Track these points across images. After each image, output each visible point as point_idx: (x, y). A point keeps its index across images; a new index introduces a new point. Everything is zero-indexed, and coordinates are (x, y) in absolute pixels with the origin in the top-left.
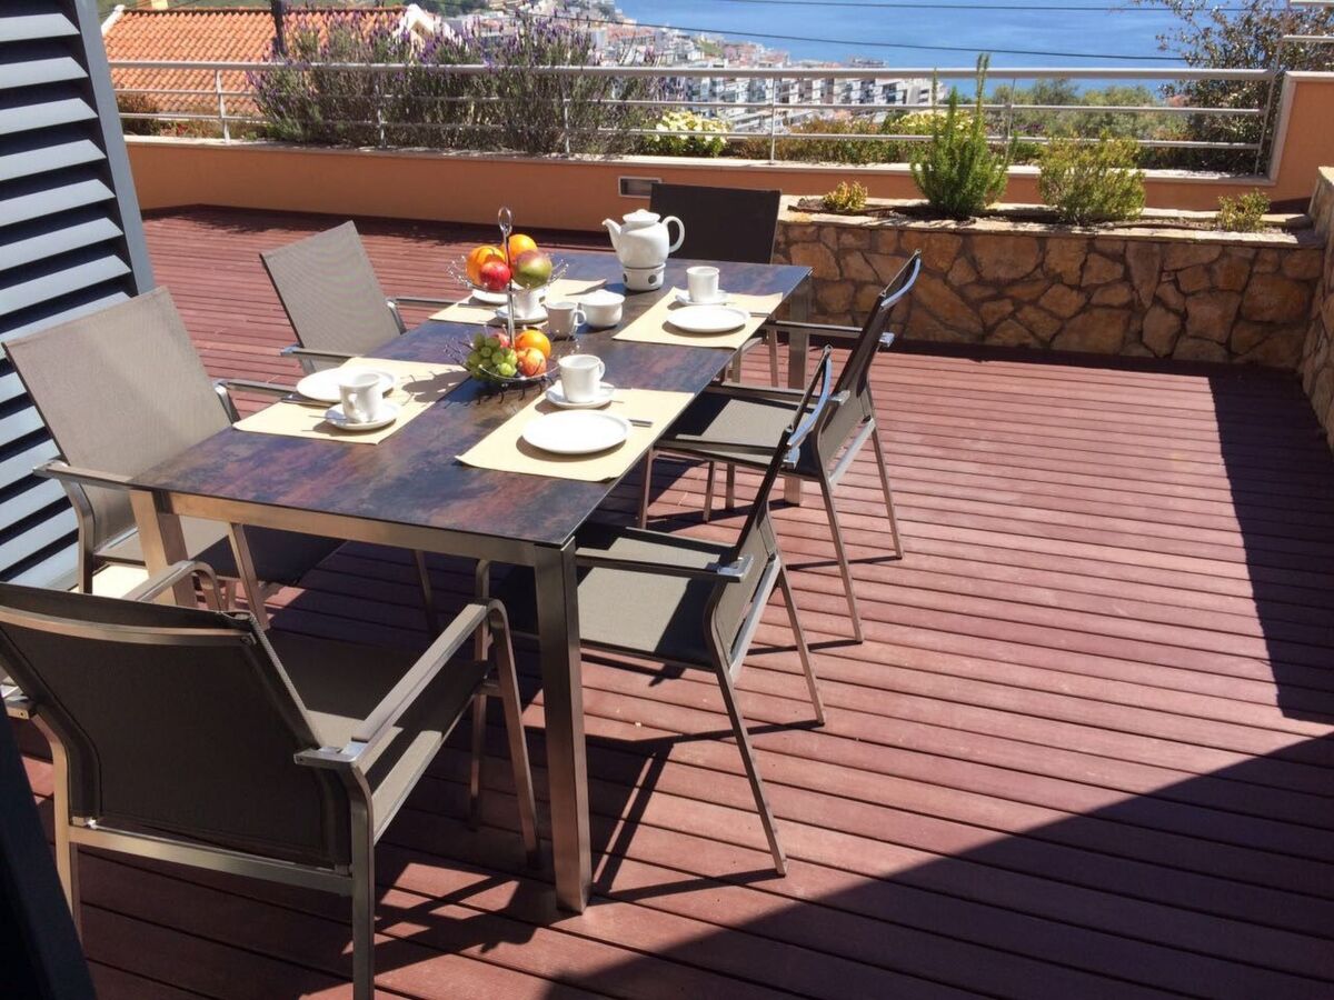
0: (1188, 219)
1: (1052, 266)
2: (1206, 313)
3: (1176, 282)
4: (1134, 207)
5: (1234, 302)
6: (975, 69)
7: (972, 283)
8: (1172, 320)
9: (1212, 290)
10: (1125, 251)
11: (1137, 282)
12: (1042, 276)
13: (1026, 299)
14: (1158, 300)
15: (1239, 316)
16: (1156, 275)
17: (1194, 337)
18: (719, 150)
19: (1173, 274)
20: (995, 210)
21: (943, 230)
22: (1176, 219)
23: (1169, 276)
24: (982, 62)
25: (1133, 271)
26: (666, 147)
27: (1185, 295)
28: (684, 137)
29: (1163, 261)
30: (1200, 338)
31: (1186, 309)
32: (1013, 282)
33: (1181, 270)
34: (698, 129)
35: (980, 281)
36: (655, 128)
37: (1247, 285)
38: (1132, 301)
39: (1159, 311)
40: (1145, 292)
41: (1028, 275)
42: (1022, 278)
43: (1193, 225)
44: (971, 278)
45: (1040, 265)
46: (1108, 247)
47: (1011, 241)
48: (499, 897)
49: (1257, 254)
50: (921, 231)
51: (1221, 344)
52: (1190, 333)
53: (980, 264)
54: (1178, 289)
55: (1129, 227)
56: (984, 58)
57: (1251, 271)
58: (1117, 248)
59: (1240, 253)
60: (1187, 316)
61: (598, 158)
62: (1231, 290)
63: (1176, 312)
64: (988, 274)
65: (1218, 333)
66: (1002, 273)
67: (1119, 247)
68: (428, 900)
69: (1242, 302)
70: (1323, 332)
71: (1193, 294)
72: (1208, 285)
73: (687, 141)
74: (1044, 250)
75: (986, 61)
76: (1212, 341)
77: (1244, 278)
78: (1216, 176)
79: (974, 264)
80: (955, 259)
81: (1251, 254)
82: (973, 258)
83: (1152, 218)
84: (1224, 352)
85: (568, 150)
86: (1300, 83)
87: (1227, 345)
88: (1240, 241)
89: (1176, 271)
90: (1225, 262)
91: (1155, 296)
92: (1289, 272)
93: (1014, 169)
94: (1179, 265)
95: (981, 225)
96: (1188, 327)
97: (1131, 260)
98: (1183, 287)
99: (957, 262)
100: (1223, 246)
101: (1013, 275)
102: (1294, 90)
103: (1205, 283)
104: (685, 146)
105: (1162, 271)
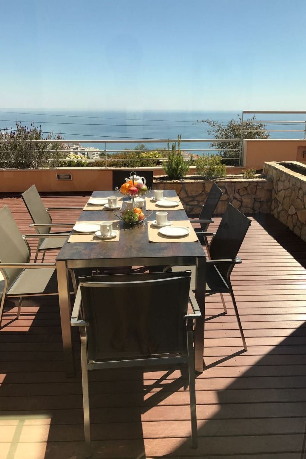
0: (235, 177)
1: (207, 191)
2: (247, 200)
3: (239, 193)
4: (224, 174)
5: (253, 196)
6: (177, 140)
7: (186, 197)
8: (239, 203)
9: (248, 194)
10: (225, 185)
11: (229, 194)
12: (204, 194)
13: (200, 200)
14: (235, 198)
15: (255, 200)
16: (233, 191)
17: (245, 207)
18: (86, 165)
19: (238, 191)
20: (186, 177)
21: (177, 183)
22: (232, 177)
23: (237, 191)
24: (179, 137)
25: (228, 191)
26: (70, 164)
27: (241, 196)
28: (76, 161)
29: (235, 187)
30: (246, 207)
31: (242, 200)
32: (197, 196)
33: (239, 189)
34: (80, 159)
35: (188, 196)
36: (66, 159)
37: (256, 192)
38: (228, 199)
39: (235, 201)
40: (231, 196)
41: (200, 194)
42: (199, 195)
43: (238, 178)
44: (185, 196)
45: (203, 191)
46: (220, 184)
47: (195, 185)
48: (177, 374)
49: (257, 184)
50: (171, 183)
51: (251, 208)
52: (243, 206)
53: (187, 192)
54: (239, 194)
55: (224, 179)
56: (180, 136)
57: (256, 188)
58: (223, 185)
59: (253, 184)
60: (242, 202)
61: (48, 168)
62: (252, 194)
63: (240, 201)
64: (190, 194)
65: (250, 206)
66: (194, 194)
67: (223, 184)
68: (156, 381)
69: (255, 196)
70: (278, 202)
71: (243, 195)
72: (247, 193)
73: (76, 162)
74: (204, 187)
75: (181, 136)
76: (249, 208)
77: (255, 191)
78: (231, 167)
79: (186, 192)
80: (181, 190)
81: (256, 184)
82: (186, 190)
83: (229, 177)
84: (252, 210)
85: (37, 166)
86: (248, 142)
87: (253, 208)
88: (253, 181)
89: (238, 190)
90: (250, 186)
91: (234, 197)
92: (266, 188)
93: (191, 167)
94: (239, 188)
95: (186, 181)
96: (243, 205)
97: (226, 187)
98: (240, 194)
99: (181, 191)
100: (249, 182)
101: (196, 194)
102: (247, 144)
103: (246, 192)
104: (76, 164)
105: (235, 190)
